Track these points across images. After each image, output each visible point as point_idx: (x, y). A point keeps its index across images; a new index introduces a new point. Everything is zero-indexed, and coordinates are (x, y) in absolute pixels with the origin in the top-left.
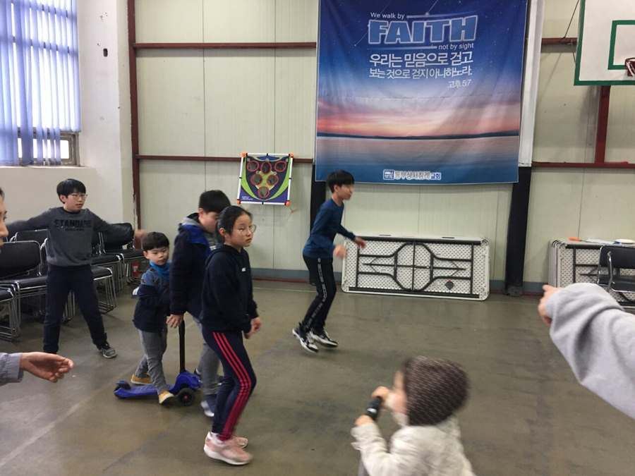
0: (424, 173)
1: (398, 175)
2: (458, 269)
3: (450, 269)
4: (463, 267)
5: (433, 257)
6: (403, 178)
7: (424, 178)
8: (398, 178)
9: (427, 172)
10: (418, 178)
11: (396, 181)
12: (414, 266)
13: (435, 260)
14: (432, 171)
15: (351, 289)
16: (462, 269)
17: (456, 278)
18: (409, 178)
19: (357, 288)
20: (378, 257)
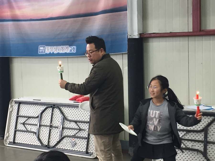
0: (65, 47)
1: (49, 50)
2: (80, 130)
3: (75, 129)
4: (84, 128)
5: (65, 118)
6: (52, 53)
7: (65, 52)
8: (48, 52)
9: (67, 46)
10: (61, 52)
11: (47, 55)
12: (51, 126)
13: (66, 121)
14: (70, 45)
15: (10, 143)
16: (83, 130)
17: (78, 137)
18: (56, 52)
19: (14, 143)
20: (29, 117)
